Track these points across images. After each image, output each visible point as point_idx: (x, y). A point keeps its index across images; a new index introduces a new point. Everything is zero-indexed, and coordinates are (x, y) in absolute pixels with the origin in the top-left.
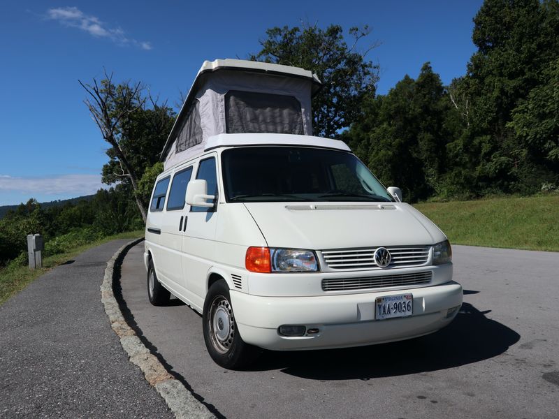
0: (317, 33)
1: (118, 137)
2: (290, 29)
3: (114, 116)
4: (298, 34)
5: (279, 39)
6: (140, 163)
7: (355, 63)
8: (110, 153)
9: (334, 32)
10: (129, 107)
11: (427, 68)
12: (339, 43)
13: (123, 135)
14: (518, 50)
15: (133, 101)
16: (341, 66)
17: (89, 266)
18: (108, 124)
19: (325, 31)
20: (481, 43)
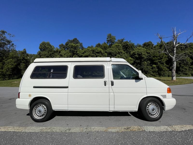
7: (10, 42)
20: (41, 49)
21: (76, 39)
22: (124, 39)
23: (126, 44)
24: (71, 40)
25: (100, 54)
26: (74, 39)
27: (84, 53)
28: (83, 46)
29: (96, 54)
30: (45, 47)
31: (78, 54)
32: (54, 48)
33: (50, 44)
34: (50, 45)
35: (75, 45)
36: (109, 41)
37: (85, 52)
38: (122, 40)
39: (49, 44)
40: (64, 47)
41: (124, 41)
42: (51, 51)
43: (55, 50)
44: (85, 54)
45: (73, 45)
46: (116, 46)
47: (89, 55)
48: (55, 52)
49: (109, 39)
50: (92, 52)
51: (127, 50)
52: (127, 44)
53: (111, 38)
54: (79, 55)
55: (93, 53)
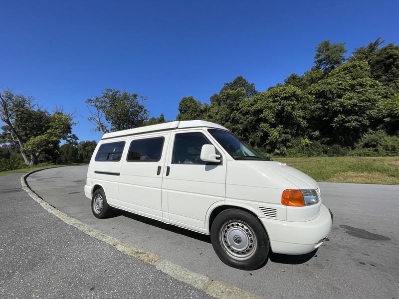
0: (128, 95)
1: (12, 121)
2: (116, 91)
3: (11, 110)
4: (119, 93)
5: (111, 93)
6: (26, 135)
7: (142, 108)
8: (4, 128)
9: (135, 96)
10: (23, 107)
11: (162, 115)
12: (136, 100)
13: (16, 120)
14: (191, 115)
15: (25, 104)
16: (136, 109)
17: (10, 192)
18: (6, 113)
19: (132, 95)
20: (181, 110)
21: (240, 78)
22: (381, 41)
23: (386, 56)
24: (231, 83)
25: (291, 101)
26: (236, 79)
27: (252, 105)
28: (256, 90)
29: (280, 103)
30: (186, 105)
31: (240, 109)
32: (201, 105)
33: (194, 99)
34: (194, 101)
35: (233, 91)
36: (324, 60)
37: (255, 101)
38: (372, 48)
39: (192, 100)
40: (217, 101)
41: (380, 47)
42: (195, 111)
43: (202, 108)
44: (255, 106)
45: (231, 92)
46: (346, 69)
47: (265, 107)
48: (202, 111)
49: (322, 57)
50: (271, 100)
51: (392, 73)
52: (388, 53)
53: (328, 53)
54: (243, 110)
55: (273, 102)
